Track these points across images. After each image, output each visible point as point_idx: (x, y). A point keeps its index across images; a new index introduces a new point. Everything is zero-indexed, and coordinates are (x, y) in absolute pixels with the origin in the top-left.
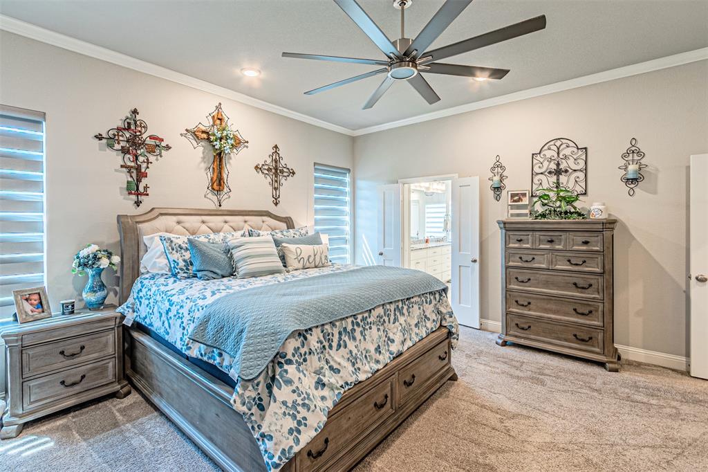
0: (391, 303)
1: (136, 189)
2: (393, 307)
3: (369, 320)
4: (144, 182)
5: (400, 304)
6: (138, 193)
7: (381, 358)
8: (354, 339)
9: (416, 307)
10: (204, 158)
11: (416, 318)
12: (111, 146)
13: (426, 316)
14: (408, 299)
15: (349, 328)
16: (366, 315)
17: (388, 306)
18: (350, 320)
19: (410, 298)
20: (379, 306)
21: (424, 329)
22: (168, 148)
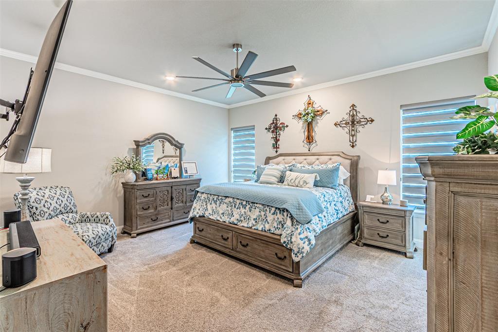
0: (238, 199)
1: (276, 146)
2: (238, 202)
3: (224, 201)
4: (278, 143)
5: (244, 203)
6: (277, 148)
7: (223, 218)
8: (216, 204)
9: (257, 210)
10: (303, 127)
11: (255, 216)
12: (269, 131)
13: (267, 220)
14: (253, 203)
15: (215, 199)
16: (224, 198)
17: (236, 200)
18: (216, 197)
19: (255, 203)
20: (231, 197)
21: (262, 226)
22: (287, 126)
